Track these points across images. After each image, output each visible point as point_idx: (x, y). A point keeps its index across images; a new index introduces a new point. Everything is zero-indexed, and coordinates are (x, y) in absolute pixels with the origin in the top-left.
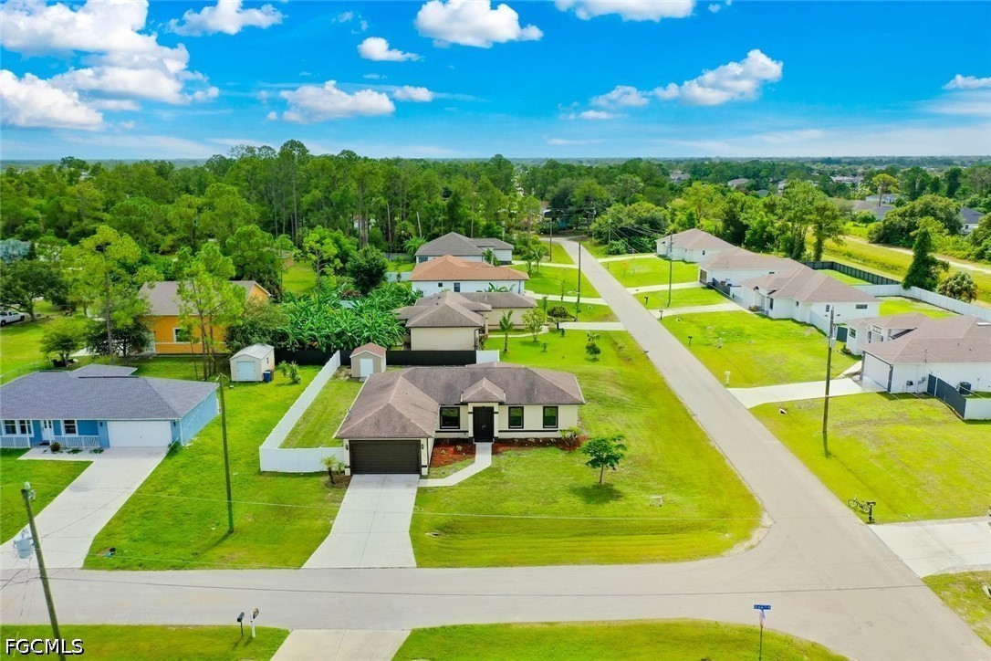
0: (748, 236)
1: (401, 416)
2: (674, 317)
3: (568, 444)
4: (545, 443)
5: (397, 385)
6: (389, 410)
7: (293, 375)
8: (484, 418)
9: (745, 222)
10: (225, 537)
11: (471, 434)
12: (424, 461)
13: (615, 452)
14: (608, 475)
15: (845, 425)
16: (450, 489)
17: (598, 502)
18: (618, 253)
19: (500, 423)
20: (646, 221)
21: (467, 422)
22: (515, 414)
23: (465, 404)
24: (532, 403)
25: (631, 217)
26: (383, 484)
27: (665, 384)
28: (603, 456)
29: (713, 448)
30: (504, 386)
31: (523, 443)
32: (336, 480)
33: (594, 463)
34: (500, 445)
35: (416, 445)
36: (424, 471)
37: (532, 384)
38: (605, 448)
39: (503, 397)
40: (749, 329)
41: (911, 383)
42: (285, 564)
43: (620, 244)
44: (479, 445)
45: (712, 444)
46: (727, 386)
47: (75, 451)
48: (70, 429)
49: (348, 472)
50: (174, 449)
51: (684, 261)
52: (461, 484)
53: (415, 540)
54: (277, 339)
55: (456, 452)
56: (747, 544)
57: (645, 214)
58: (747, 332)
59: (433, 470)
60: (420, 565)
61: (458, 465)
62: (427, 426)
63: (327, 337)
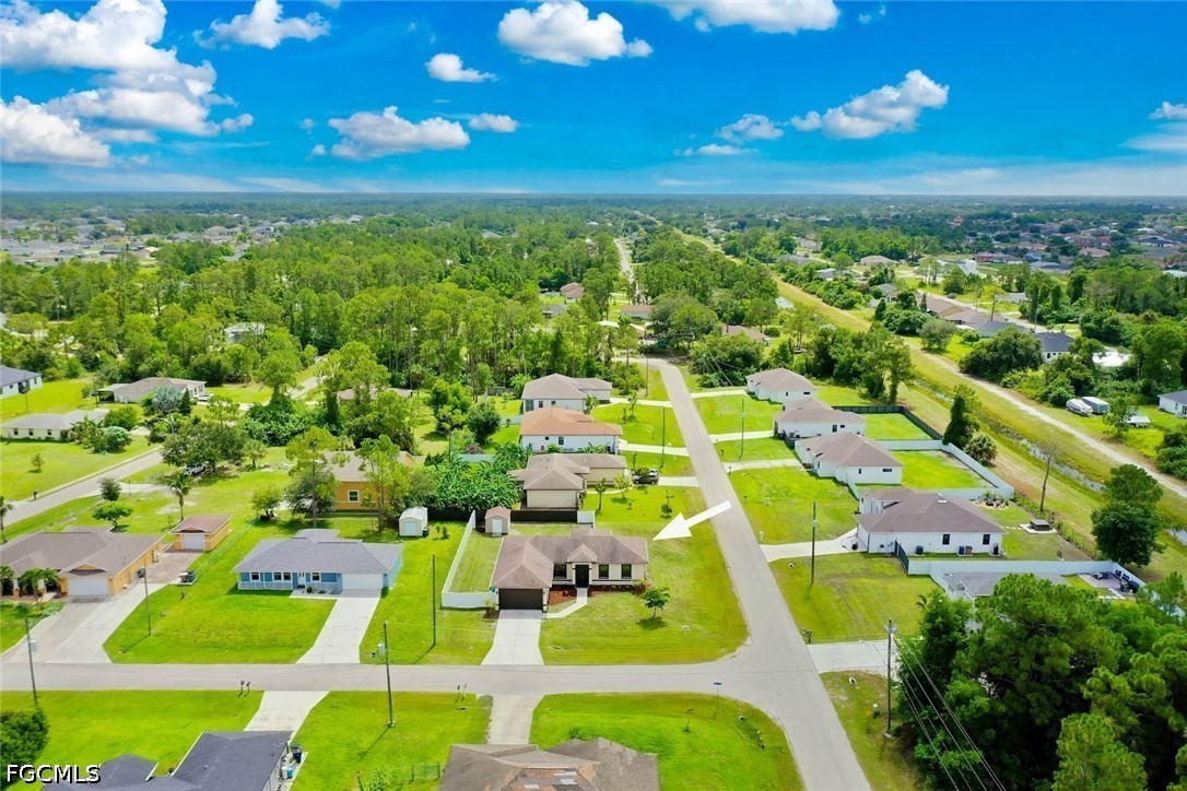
0: (836, 371)
1: (530, 573)
2: (741, 471)
3: (637, 590)
4: (623, 589)
5: (526, 550)
6: (523, 569)
7: (445, 532)
8: (582, 571)
9: (834, 357)
10: (432, 648)
11: (574, 582)
12: (545, 602)
13: (662, 598)
14: (658, 612)
15: (828, 577)
16: (562, 620)
17: (651, 629)
18: (711, 386)
19: (593, 575)
20: (739, 355)
21: (572, 575)
22: (604, 569)
23: (571, 563)
24: (613, 562)
25: (724, 350)
26: (520, 617)
27: (715, 541)
28: (656, 601)
29: (733, 593)
30: (596, 550)
31: (608, 589)
32: (491, 614)
33: (650, 605)
34: (593, 590)
35: (540, 592)
36: (545, 608)
37: (614, 548)
38: (657, 596)
39: (595, 559)
40: (795, 487)
41: (882, 546)
42: (471, 662)
43: (713, 377)
44: (579, 590)
45: (734, 590)
46: (760, 543)
47: (322, 592)
48: (316, 578)
49: (497, 608)
50: (384, 592)
51: (769, 400)
52: (568, 617)
53: (542, 650)
54: (429, 502)
55: (564, 595)
56: (732, 655)
57: (737, 348)
58: (793, 492)
59: (550, 607)
60: (546, 664)
61: (565, 604)
62: (546, 580)
63: (465, 499)
